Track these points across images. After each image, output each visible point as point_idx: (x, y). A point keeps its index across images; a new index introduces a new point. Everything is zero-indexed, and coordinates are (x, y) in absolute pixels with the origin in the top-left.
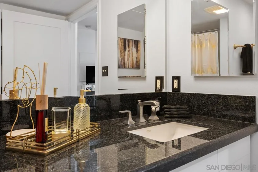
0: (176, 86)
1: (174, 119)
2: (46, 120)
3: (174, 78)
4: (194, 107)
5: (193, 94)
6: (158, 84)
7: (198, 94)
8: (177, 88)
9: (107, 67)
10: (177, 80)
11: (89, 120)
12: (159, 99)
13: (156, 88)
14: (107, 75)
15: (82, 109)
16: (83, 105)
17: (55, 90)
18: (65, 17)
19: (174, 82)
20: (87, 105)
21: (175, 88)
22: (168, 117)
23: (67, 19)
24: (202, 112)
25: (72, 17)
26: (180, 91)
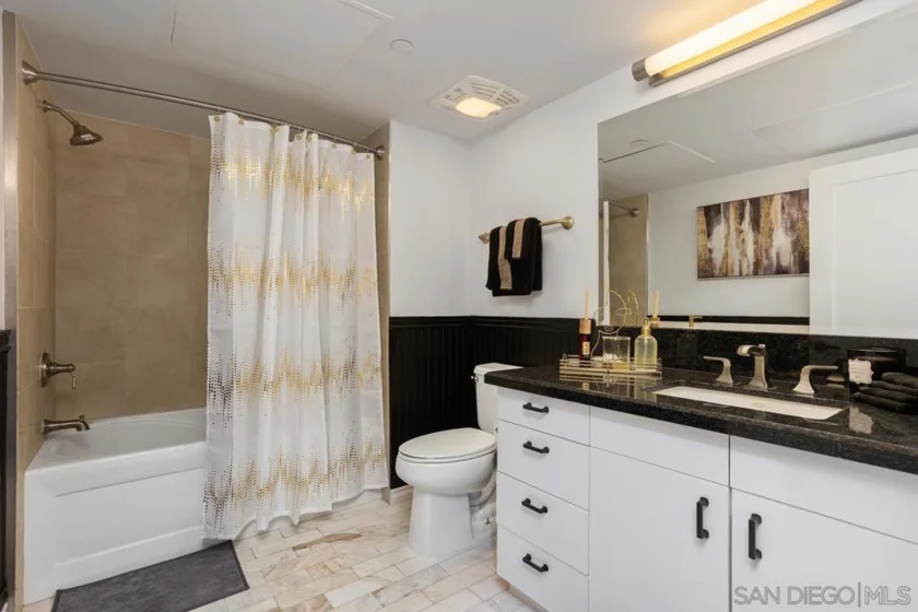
15: (646, 342)
16: (646, 337)
20: (652, 337)
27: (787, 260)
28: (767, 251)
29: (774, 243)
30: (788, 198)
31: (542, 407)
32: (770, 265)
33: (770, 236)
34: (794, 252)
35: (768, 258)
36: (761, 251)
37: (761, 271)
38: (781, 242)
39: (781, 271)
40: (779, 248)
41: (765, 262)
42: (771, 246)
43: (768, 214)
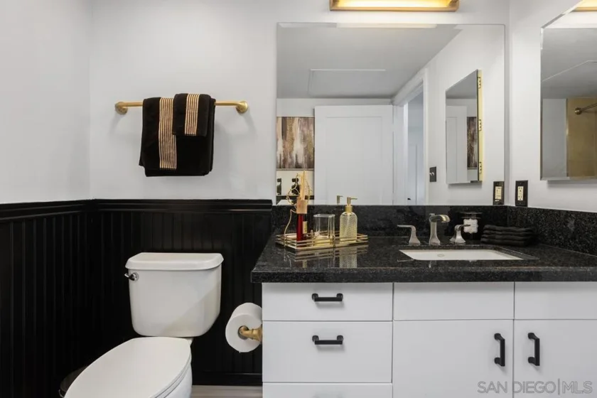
0: (521, 198)
1: (492, 246)
2: (305, 224)
3: (519, 184)
4: (544, 232)
5: (544, 210)
6: (496, 194)
7: (551, 210)
8: (522, 199)
9: (435, 168)
10: (522, 187)
11: (356, 230)
12: (477, 216)
13: (494, 199)
14: (435, 180)
15: (349, 218)
16: (349, 214)
17: (338, 198)
18: (389, 100)
19: (519, 190)
20: (353, 213)
21: (519, 199)
22: (484, 242)
23: (392, 103)
24: (557, 241)
25: (398, 98)
26: (526, 205)
27: (301, 160)
28: (290, 153)
29: (295, 148)
30: (302, 120)
31: (334, 295)
32: (292, 162)
33: (292, 144)
34: (305, 155)
35: (291, 157)
36: (288, 152)
37: (287, 166)
38: (298, 147)
39: (298, 167)
40: (297, 152)
41: (289, 160)
42: (293, 149)
43: (291, 129)
